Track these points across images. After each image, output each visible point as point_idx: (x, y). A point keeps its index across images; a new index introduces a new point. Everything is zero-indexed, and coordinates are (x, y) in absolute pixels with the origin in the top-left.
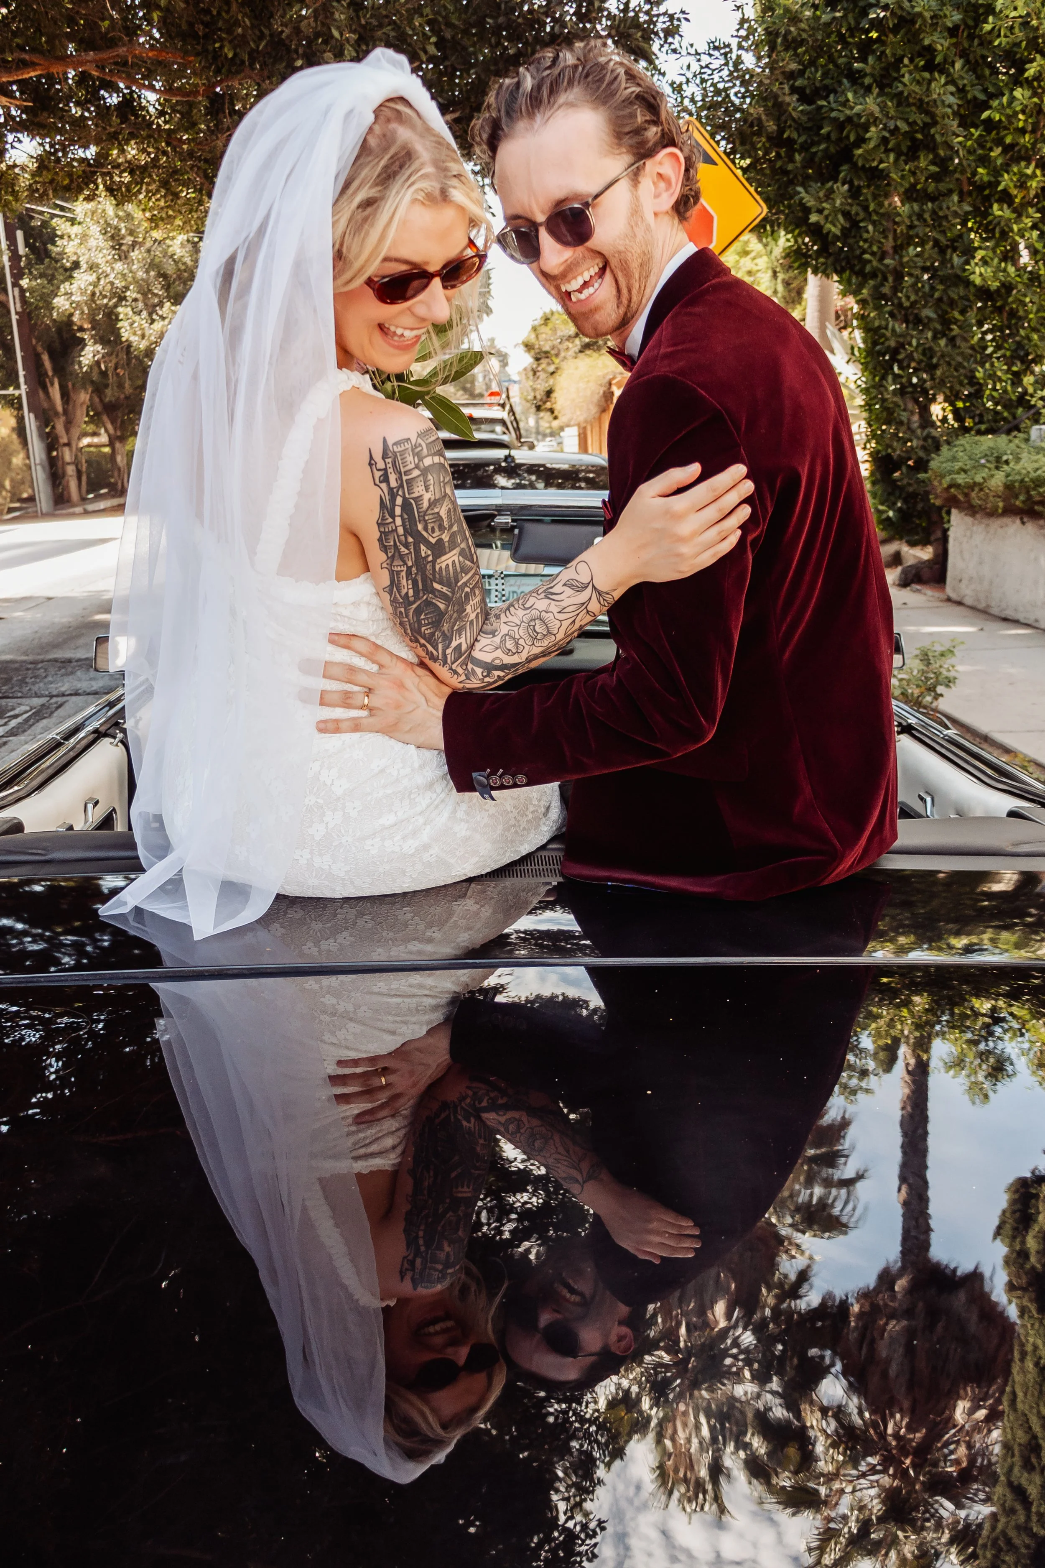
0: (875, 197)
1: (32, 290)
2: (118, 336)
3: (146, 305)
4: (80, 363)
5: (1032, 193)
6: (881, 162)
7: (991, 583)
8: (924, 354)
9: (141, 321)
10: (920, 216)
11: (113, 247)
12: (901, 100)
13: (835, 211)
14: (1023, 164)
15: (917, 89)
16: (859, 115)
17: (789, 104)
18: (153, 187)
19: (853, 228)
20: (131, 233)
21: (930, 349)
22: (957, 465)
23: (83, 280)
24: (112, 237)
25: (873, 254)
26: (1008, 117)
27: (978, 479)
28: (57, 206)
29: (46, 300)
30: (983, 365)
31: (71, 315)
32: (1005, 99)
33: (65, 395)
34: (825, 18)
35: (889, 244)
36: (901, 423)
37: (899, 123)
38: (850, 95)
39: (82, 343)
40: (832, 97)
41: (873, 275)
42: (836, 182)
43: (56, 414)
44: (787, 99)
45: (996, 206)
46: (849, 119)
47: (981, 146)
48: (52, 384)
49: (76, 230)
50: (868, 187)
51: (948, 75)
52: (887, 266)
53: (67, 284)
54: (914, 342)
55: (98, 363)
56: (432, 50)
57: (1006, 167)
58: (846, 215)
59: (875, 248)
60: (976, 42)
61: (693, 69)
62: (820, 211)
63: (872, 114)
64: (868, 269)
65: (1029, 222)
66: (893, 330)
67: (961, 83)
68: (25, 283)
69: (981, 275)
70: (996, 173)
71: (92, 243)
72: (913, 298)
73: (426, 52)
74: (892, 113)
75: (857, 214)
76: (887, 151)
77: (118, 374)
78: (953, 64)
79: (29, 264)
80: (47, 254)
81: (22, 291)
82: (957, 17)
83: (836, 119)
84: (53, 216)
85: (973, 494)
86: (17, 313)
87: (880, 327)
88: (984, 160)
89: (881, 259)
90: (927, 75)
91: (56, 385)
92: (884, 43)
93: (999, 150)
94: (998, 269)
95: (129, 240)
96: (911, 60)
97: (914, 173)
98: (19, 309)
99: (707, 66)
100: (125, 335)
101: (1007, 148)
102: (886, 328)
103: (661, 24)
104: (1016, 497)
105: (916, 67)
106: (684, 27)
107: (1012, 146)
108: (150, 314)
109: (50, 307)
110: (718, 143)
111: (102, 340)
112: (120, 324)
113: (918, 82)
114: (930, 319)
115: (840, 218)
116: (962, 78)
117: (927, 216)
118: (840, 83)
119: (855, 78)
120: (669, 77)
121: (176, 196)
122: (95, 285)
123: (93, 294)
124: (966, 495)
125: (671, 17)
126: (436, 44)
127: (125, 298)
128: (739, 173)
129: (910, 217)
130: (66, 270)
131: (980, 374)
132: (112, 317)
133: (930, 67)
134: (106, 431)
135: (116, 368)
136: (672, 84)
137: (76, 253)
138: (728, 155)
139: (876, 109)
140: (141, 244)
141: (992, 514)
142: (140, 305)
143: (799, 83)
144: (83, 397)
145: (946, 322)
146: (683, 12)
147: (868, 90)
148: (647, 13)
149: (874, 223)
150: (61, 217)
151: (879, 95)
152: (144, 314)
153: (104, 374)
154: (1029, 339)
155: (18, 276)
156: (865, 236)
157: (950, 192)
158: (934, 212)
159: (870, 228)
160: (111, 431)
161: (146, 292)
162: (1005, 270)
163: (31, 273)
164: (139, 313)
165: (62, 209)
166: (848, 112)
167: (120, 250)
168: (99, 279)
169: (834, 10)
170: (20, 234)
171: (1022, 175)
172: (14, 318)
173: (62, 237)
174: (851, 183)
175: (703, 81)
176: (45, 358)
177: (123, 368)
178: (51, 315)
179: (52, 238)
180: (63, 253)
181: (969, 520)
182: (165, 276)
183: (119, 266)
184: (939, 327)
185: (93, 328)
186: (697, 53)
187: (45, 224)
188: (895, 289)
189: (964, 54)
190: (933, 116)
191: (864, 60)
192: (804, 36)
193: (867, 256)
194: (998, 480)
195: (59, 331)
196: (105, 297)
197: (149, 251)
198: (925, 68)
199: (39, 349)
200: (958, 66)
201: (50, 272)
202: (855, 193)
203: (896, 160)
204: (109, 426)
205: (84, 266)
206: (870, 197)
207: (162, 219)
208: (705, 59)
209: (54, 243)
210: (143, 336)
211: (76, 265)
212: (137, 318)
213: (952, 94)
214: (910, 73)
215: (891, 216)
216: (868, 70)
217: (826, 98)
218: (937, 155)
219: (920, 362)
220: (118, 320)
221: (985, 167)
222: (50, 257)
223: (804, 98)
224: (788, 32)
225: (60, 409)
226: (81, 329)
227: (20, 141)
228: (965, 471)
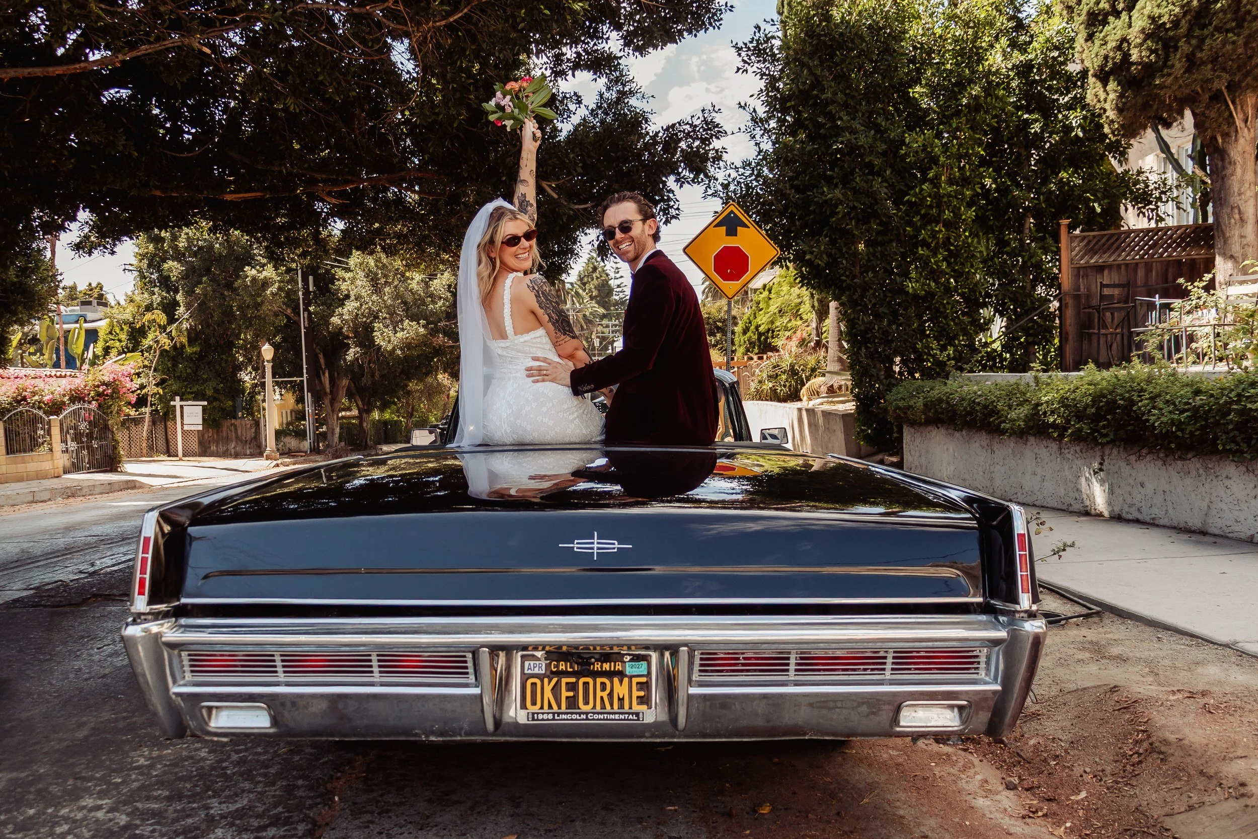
0: (846, 244)
1: (316, 313)
2: (372, 341)
3: (392, 322)
4: (345, 360)
5: (941, 241)
6: (848, 225)
7: (926, 468)
8: (883, 333)
9: (388, 332)
10: (874, 255)
11: (373, 286)
12: (855, 191)
13: (821, 252)
14: (934, 225)
15: (864, 185)
16: (831, 199)
17: (789, 194)
18: (411, 246)
19: (833, 263)
20: (385, 276)
21: (887, 331)
22: (900, 396)
23: (351, 305)
24: (372, 279)
25: (847, 276)
26: (920, 199)
27: (912, 403)
28: (336, 260)
29: (325, 319)
30: (921, 341)
31: (342, 328)
32: (917, 190)
33: (332, 381)
34: (808, 148)
35: (857, 270)
36: (872, 376)
37: (855, 203)
38: (825, 189)
39: (348, 347)
40: (815, 190)
41: (849, 288)
42: (821, 236)
43: (325, 393)
44: (788, 192)
45: (920, 249)
46: (826, 202)
47: (908, 215)
48: (324, 374)
49: (348, 275)
50: (841, 238)
51: (883, 177)
52: (856, 283)
53: (340, 309)
54: (876, 327)
55: (357, 359)
56: (580, 170)
57: (924, 227)
58: (829, 255)
59: (848, 273)
60: (898, 159)
61: (732, 176)
62: (812, 253)
63: (839, 199)
64: (844, 285)
65: (940, 257)
66: (863, 320)
67: (891, 182)
68: (312, 309)
69: (913, 287)
70: (918, 230)
71: (359, 283)
72: (873, 301)
73: (576, 171)
74: (851, 198)
75: (835, 254)
76: (851, 219)
77: (370, 368)
78: (885, 171)
79: (315, 297)
80: (328, 290)
81: (310, 313)
82: (884, 147)
83: (817, 203)
84: (333, 267)
85: (909, 413)
86: (305, 328)
87: (854, 319)
88: (910, 223)
89: (852, 280)
90: (871, 177)
91: (327, 374)
92: (844, 161)
93: (919, 217)
94: (924, 284)
95: (383, 281)
96: (860, 170)
97: (868, 231)
98: (307, 325)
99: (742, 174)
100: (378, 341)
101: (923, 217)
102: (859, 319)
103: (711, 154)
104: (930, 412)
105: (864, 173)
106: (725, 156)
107: (926, 215)
108: (394, 328)
109: (328, 323)
110: (751, 217)
111: (360, 344)
112: (375, 334)
113: (865, 181)
114: (885, 314)
115: (825, 256)
116: (891, 179)
117: (878, 254)
118: (820, 183)
119: (829, 180)
120: (720, 180)
121: (424, 251)
122: (358, 309)
123: (357, 315)
124: (905, 413)
125: (717, 151)
126: (582, 167)
127: (378, 318)
128: (764, 232)
129: (867, 255)
130: (340, 300)
131: (919, 346)
132: (368, 330)
133: (872, 173)
134: (357, 406)
135: (369, 363)
136: (722, 184)
137: (347, 290)
138: (757, 223)
139: (841, 197)
140: (390, 284)
141: (921, 425)
142: (388, 321)
143: (795, 183)
144: (345, 382)
145: (895, 313)
146: (723, 148)
147: (836, 186)
148: (704, 149)
149: (846, 259)
150: (339, 267)
151: (842, 188)
152: (391, 327)
153: (361, 366)
154: (949, 325)
155: (307, 305)
156: (841, 266)
157: (891, 241)
158: (882, 252)
159: (844, 262)
160: (361, 406)
161: (392, 314)
162: (929, 285)
163: (316, 302)
164: (387, 327)
165: (340, 262)
166: (824, 198)
167: (377, 288)
168: (361, 305)
169: (813, 144)
170: (311, 278)
171: (933, 231)
172: (303, 330)
173: (338, 280)
174: (830, 237)
175: (739, 183)
176: (321, 356)
177: (374, 363)
178: (328, 328)
179: (333, 279)
180: (339, 289)
181: (912, 430)
182: (405, 303)
183: (374, 297)
184: (891, 318)
185: (355, 337)
186: (736, 167)
187: (328, 271)
188: (863, 296)
189: (892, 166)
190: (876, 199)
191: (832, 170)
192: (797, 158)
193: (843, 278)
194: (920, 403)
195: (332, 339)
196: (365, 316)
197: (396, 287)
198: (868, 174)
199: (318, 351)
200: (888, 172)
201: (329, 302)
202: (833, 242)
203: (857, 224)
204: (360, 403)
205: (353, 298)
206: (842, 244)
207: (413, 265)
208: (741, 171)
209: (333, 284)
210: (389, 342)
211: (347, 297)
212: (386, 330)
213: (886, 187)
214: (860, 176)
215: (856, 253)
216: (835, 175)
217: (812, 191)
218: (881, 220)
219: (881, 339)
220: (373, 331)
221: (910, 227)
222: (330, 292)
223: (798, 190)
224: (787, 156)
225: (328, 390)
226: (348, 338)
227: (335, 222)
228: (904, 400)
